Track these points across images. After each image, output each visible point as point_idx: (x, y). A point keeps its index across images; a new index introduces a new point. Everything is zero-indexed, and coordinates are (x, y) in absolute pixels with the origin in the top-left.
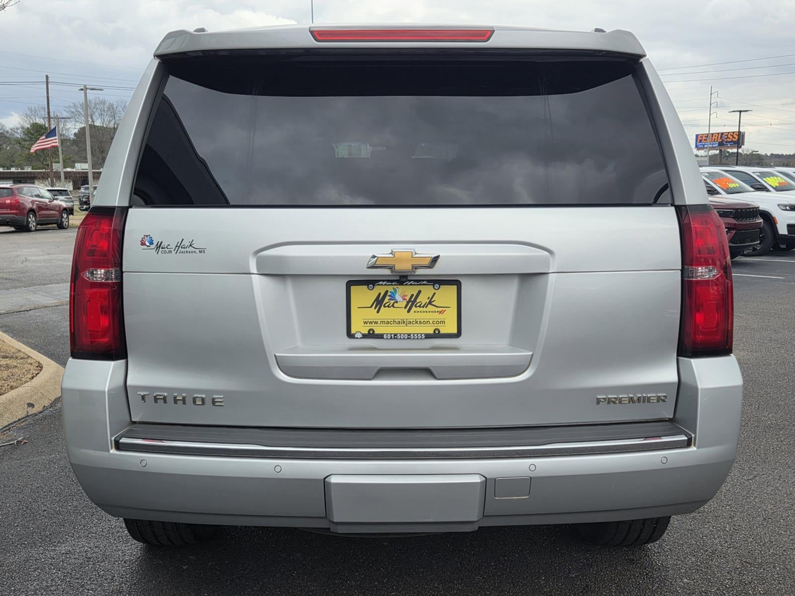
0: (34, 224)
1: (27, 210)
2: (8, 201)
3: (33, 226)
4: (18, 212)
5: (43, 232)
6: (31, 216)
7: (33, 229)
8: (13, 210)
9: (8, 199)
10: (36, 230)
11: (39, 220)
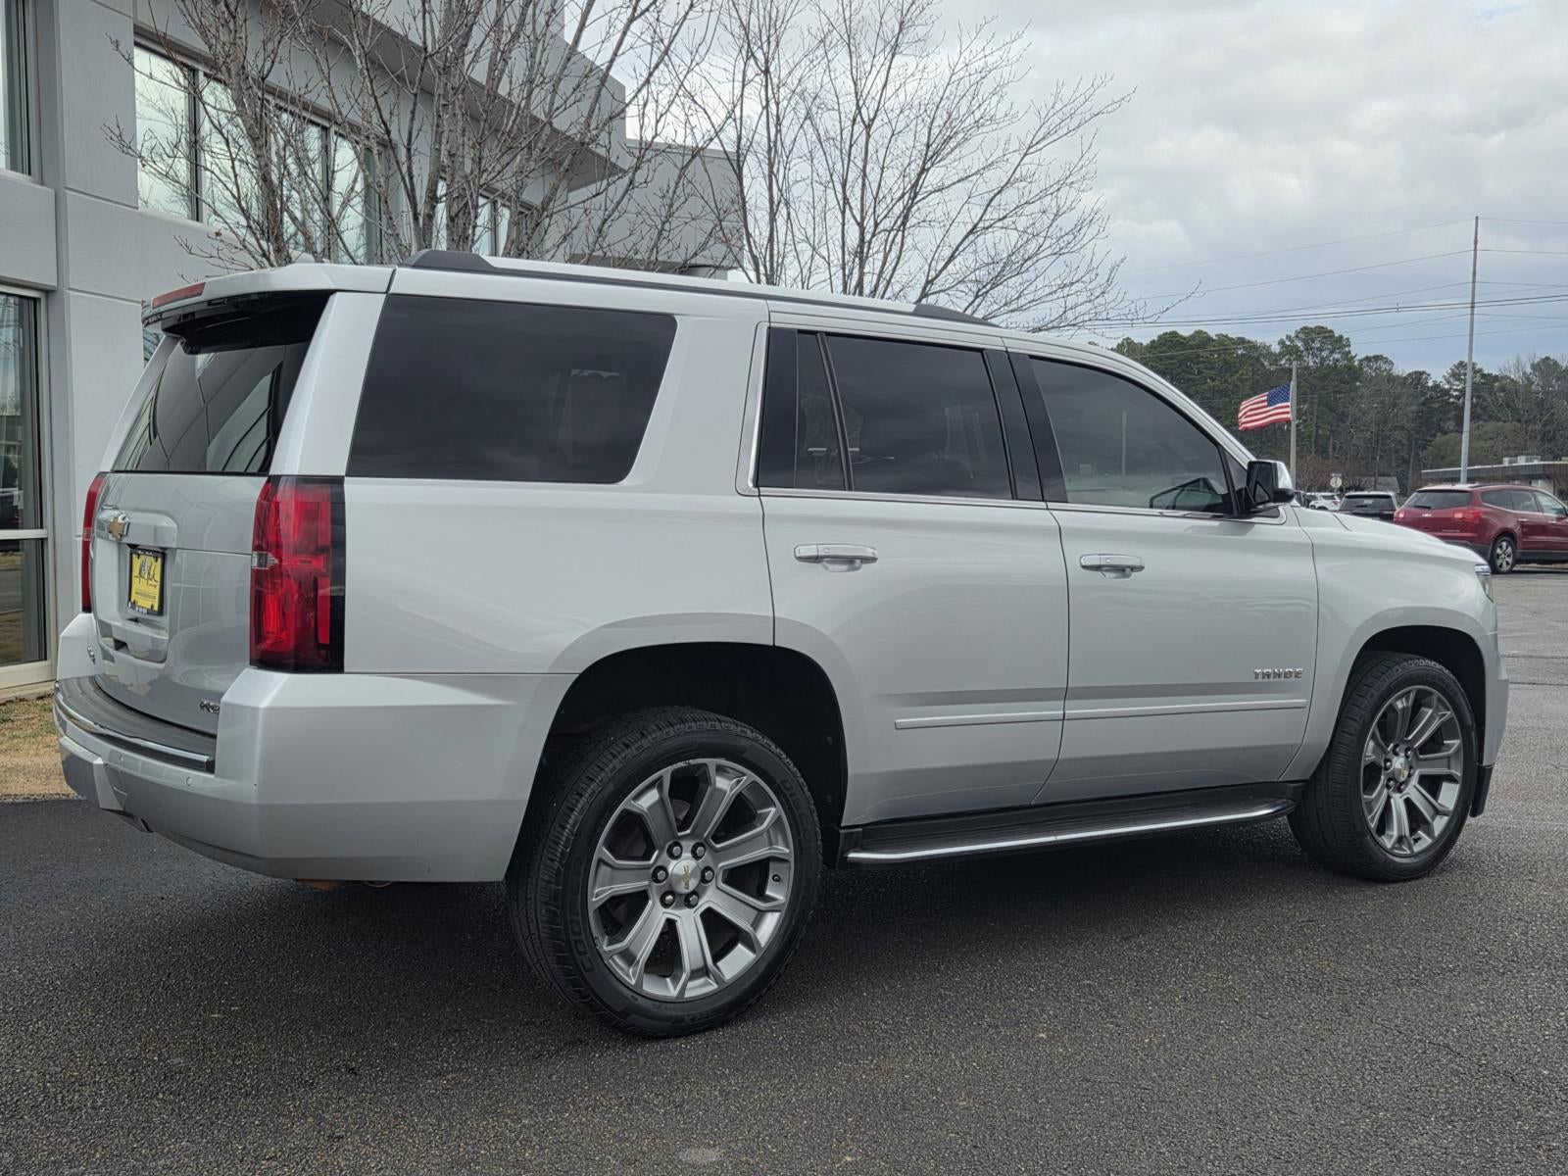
0: (1510, 560)
1: (1494, 533)
2: (1459, 516)
3: (1504, 564)
4: (1475, 535)
5: (1530, 575)
6: (1504, 544)
7: (1505, 568)
8: (1466, 531)
9: (1459, 511)
10: (1511, 572)
11: (1523, 554)
